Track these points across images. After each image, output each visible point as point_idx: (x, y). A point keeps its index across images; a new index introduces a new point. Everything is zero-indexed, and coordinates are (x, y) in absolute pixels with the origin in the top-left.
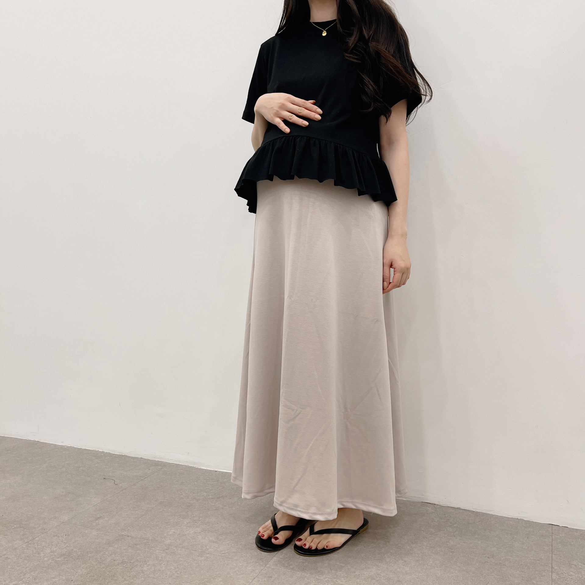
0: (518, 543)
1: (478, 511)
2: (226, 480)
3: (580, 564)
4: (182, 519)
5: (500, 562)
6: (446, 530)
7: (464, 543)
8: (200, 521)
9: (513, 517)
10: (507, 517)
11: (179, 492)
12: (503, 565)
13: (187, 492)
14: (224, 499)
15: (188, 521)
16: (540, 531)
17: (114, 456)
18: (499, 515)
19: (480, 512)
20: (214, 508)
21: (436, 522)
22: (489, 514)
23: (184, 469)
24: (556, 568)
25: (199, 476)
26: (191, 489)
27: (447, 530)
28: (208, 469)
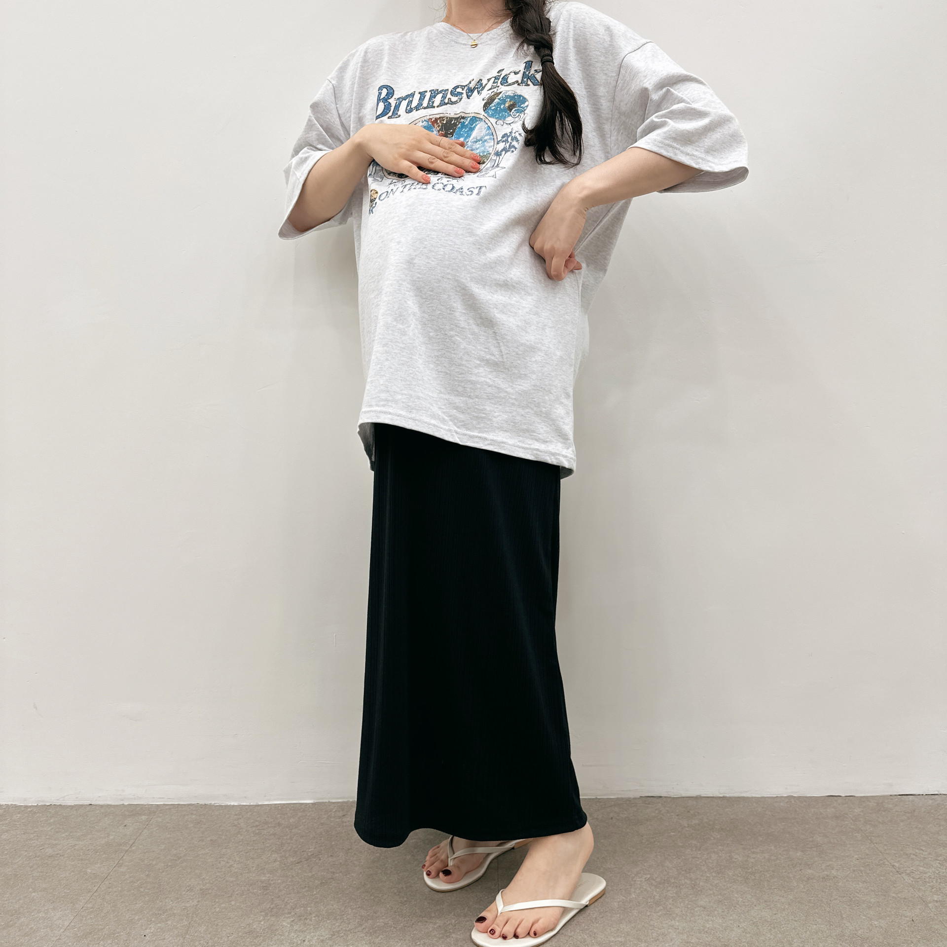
0: (820, 836)
1: (728, 795)
2: (292, 820)
3: (917, 851)
4: (273, 919)
5: (826, 873)
6: (712, 838)
7: (754, 853)
8: (311, 914)
9: (779, 796)
10: (770, 797)
11: (222, 863)
12: (834, 878)
13: (237, 859)
14: (320, 860)
15: (289, 921)
16: (828, 810)
17: (29, 809)
18: (757, 796)
19: (730, 798)
20: (317, 881)
21: (688, 827)
22: (744, 798)
23: (195, 812)
24: (895, 864)
25: (236, 822)
26: (241, 852)
27: (714, 839)
28: (242, 804)
